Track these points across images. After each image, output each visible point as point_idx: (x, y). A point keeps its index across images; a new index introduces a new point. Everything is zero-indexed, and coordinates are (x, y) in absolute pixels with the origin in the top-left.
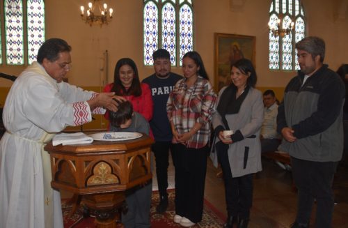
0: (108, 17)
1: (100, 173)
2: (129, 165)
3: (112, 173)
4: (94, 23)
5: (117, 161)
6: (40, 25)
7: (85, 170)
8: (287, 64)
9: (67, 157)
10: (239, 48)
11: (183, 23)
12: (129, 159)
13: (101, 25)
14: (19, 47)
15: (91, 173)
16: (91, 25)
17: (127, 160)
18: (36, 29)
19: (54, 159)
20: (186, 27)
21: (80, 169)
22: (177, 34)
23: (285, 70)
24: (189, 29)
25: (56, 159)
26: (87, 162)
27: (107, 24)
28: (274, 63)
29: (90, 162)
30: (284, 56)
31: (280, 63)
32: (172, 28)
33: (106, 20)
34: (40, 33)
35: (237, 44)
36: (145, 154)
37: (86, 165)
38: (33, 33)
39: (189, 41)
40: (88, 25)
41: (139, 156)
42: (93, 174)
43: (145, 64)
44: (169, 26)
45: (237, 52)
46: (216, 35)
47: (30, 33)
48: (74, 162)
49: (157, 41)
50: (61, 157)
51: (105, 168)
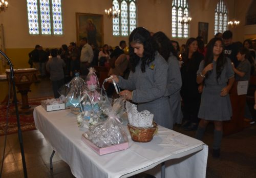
8: (125, 32)
10: (93, 22)
11: (55, 5)
20: (57, 8)
22: (51, 13)
23: (124, 36)
24: (59, 10)
28: (116, 32)
30: (122, 27)
31: (120, 32)
32: (47, 9)
35: (91, 20)
39: (59, 18)
43: (30, 33)
44: (45, 8)
45: (91, 25)
46: (77, 14)
49: (37, 18)
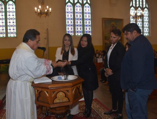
0: (49, 13)
1: (60, 97)
2: (73, 92)
3: (66, 97)
4: (42, 15)
5: (68, 91)
6: (13, 17)
7: (53, 96)
9: (43, 90)
11: (86, 13)
12: (73, 89)
13: (45, 17)
14: (3, 28)
15: (56, 97)
16: (40, 17)
17: (72, 90)
18: (11, 19)
19: (36, 90)
21: (50, 95)
25: (38, 91)
26: (54, 92)
27: (49, 16)
29: (55, 92)
33: (48, 14)
34: (13, 21)
35: (114, 23)
36: (80, 87)
37: (53, 93)
38: (10, 21)
40: (39, 17)
41: (77, 88)
42: (56, 98)
47: (8, 21)
48: (47, 92)
50: (40, 90)
51: (62, 94)
